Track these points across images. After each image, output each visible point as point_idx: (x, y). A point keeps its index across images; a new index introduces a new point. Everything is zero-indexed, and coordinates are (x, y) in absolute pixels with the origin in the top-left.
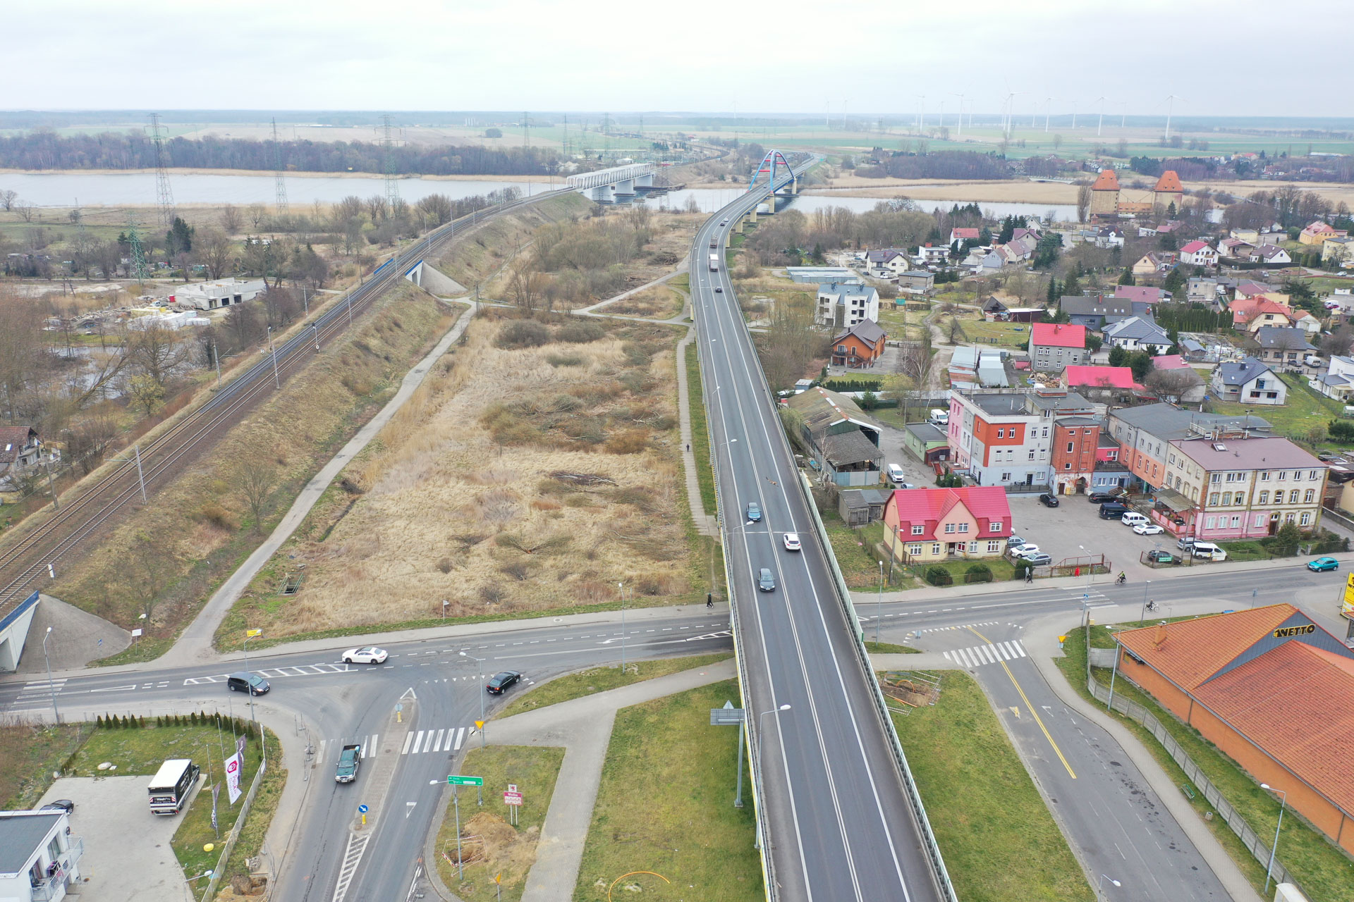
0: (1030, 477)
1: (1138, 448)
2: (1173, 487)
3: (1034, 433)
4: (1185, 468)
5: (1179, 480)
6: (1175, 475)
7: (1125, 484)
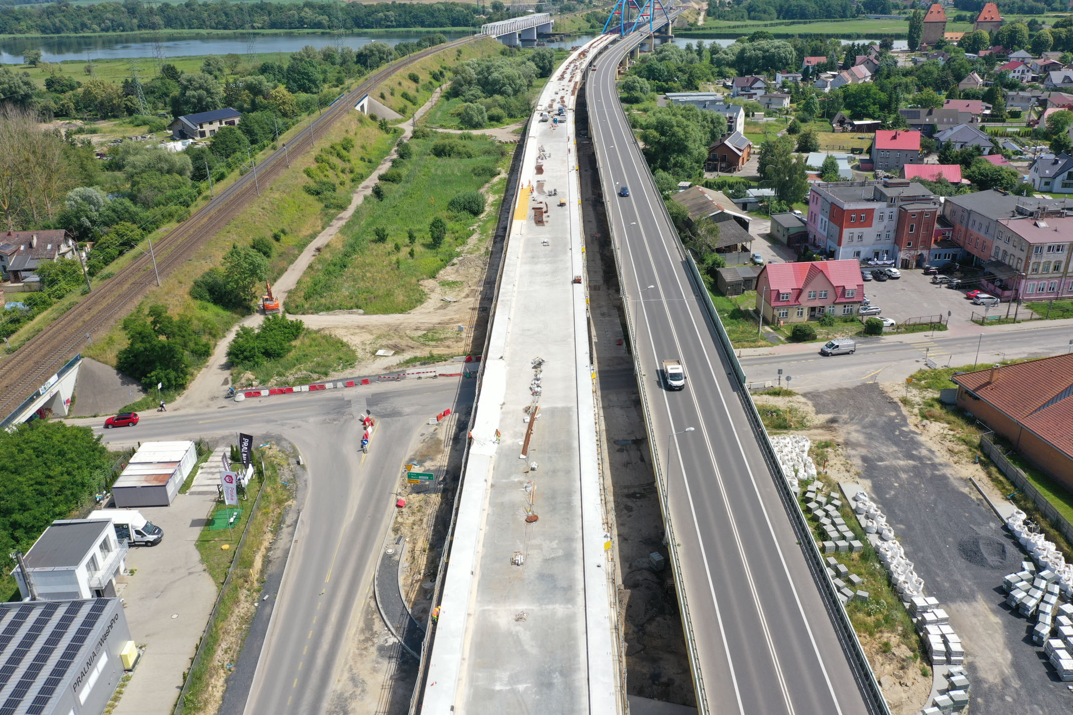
0: (877, 254)
1: (970, 228)
2: (1000, 259)
3: (881, 217)
4: (1011, 242)
5: (1005, 252)
6: (1002, 248)
7: (958, 257)
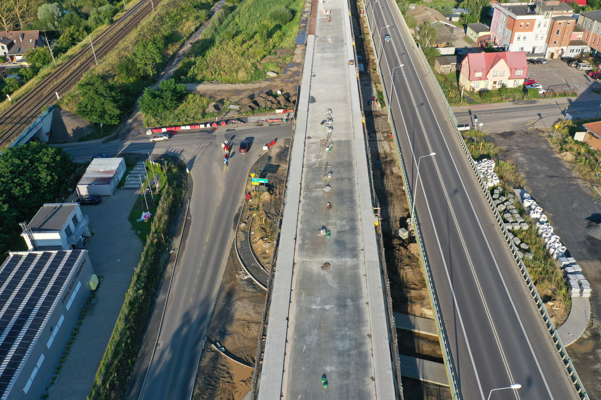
0: (534, 49)
1: (595, 32)
3: (539, 25)
